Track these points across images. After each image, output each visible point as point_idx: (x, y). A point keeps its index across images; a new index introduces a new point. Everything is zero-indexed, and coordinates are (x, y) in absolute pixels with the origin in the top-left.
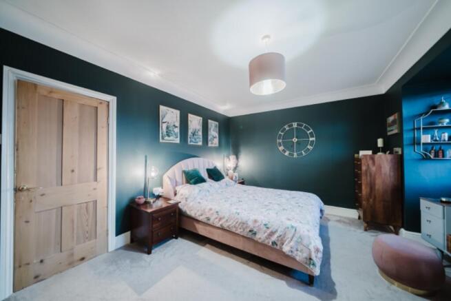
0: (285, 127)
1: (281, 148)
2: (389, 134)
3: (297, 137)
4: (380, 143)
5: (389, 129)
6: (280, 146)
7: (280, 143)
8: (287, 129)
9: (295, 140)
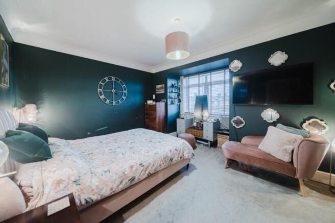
0: (106, 78)
1: (102, 97)
2: (157, 93)
3: (115, 89)
4: (154, 97)
5: (157, 91)
6: (101, 95)
7: (101, 93)
8: (107, 80)
9: (114, 91)
